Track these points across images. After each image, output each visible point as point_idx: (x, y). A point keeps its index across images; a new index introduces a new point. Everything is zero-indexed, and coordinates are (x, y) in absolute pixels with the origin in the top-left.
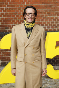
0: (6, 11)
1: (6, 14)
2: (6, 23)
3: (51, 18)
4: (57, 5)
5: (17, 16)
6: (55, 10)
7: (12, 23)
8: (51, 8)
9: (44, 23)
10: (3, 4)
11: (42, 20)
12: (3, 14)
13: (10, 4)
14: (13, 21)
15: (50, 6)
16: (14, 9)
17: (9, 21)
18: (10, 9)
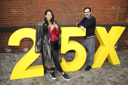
0: (30, 10)
1: (31, 12)
2: (31, 20)
3: (66, 15)
4: (71, 5)
5: (39, 14)
6: (69, 9)
7: (35, 20)
8: (66, 7)
9: (60, 19)
10: (29, 4)
11: (59, 17)
12: (29, 12)
13: (34, 4)
14: (36, 18)
15: (65, 5)
16: (37, 8)
17: (33, 18)
18: (34, 8)
